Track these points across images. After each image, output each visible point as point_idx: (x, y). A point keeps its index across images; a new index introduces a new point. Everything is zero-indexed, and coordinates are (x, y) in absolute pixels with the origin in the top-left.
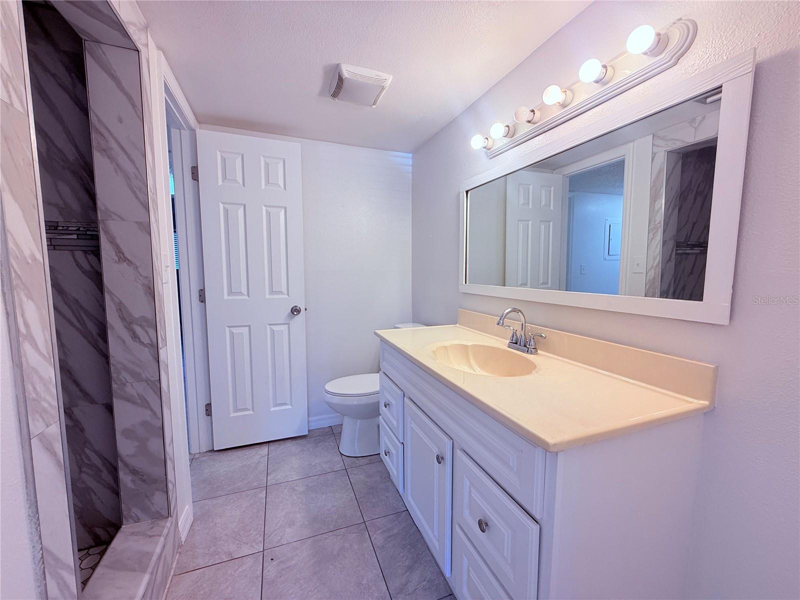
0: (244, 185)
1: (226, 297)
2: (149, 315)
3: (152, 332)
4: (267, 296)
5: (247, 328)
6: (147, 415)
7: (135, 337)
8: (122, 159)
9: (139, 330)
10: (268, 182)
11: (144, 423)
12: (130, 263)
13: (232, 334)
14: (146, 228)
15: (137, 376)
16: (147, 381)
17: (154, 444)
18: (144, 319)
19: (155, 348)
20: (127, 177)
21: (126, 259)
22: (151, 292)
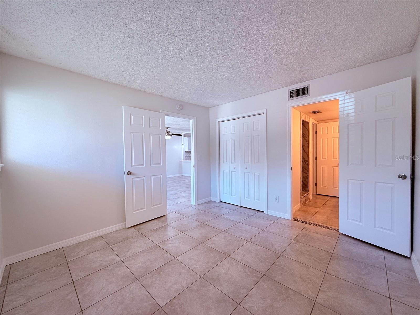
0: (327, 133)
1: (322, 159)
2: (308, 160)
3: (308, 162)
4: (332, 159)
5: (326, 167)
6: (306, 175)
7: (305, 163)
8: (306, 138)
9: (306, 162)
10: (334, 132)
11: (306, 176)
12: (306, 152)
13: (322, 168)
14: (308, 147)
15: (305, 169)
16: (307, 170)
17: (307, 180)
18: (307, 160)
19: (308, 165)
20: (306, 140)
21: (305, 152)
22: (308, 156)
